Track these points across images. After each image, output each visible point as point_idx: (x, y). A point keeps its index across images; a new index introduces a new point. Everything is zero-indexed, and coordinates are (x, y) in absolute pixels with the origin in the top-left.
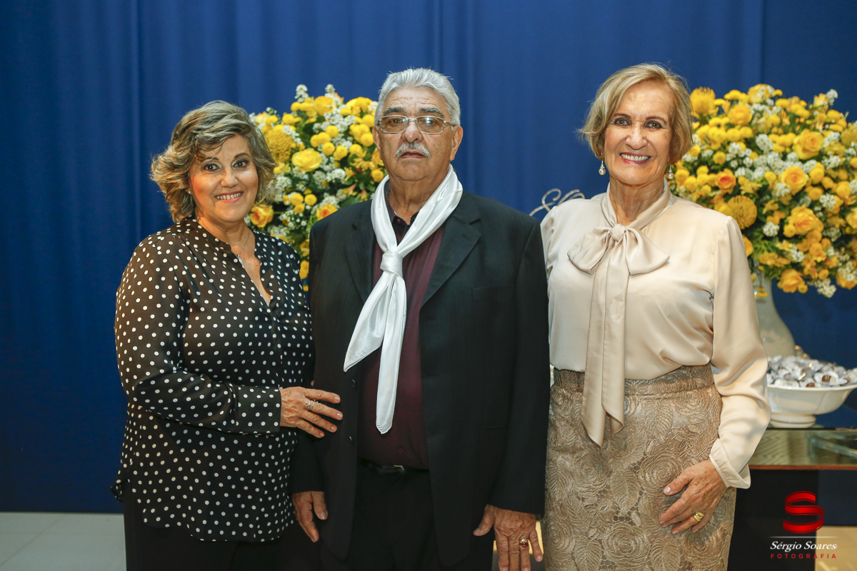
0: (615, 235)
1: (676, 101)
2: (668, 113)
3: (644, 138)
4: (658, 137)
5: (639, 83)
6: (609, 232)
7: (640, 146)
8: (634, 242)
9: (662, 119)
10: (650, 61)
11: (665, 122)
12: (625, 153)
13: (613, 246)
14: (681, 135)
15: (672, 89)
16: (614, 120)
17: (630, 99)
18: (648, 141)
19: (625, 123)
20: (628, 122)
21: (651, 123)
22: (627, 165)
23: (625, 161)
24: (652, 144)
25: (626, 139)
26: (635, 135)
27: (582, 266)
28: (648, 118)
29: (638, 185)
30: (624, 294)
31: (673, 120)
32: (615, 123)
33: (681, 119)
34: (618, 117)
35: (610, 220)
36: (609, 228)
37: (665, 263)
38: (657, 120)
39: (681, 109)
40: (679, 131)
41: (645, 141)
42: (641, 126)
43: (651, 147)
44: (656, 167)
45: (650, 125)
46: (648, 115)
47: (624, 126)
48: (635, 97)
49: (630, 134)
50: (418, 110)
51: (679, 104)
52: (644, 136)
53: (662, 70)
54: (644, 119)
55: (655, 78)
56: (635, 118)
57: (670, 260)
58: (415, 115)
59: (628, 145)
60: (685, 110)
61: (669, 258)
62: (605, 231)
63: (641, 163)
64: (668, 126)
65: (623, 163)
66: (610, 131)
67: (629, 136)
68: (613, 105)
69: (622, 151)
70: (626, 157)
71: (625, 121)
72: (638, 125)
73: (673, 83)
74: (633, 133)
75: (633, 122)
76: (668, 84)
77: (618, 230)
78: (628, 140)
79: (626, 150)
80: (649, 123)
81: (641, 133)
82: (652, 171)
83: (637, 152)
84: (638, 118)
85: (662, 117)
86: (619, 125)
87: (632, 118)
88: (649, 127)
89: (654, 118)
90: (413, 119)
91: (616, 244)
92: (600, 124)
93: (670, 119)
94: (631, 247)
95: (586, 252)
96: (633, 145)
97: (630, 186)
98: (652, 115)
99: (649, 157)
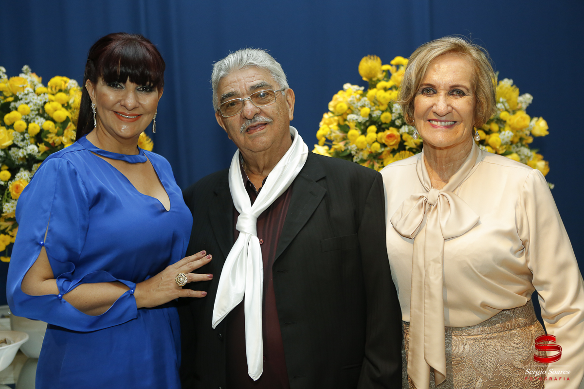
0: (430, 201)
1: (478, 71)
2: (470, 81)
3: (448, 105)
4: (462, 104)
5: (442, 55)
6: (425, 198)
7: (445, 113)
8: (447, 205)
9: (464, 87)
10: (452, 34)
11: (467, 90)
12: (433, 120)
13: (430, 210)
14: (483, 101)
15: (473, 59)
16: (421, 90)
17: (435, 70)
18: (453, 108)
19: (432, 92)
20: (433, 91)
21: (455, 91)
22: (435, 129)
23: (434, 126)
24: (456, 110)
25: (432, 106)
26: (440, 103)
27: (404, 232)
28: (452, 87)
29: (446, 148)
30: (440, 257)
31: (475, 88)
32: (422, 93)
33: (484, 87)
34: (424, 87)
35: (426, 185)
36: (424, 195)
37: (477, 224)
38: (460, 88)
39: (482, 76)
40: (482, 97)
41: (450, 108)
42: (446, 94)
43: (456, 113)
44: (462, 130)
45: (455, 93)
46: (451, 84)
47: (431, 95)
48: (439, 67)
49: (436, 102)
50: (248, 89)
51: (481, 72)
52: (449, 103)
53: (463, 42)
54: (448, 88)
55: (456, 50)
56: (439, 87)
57: (480, 220)
58: (248, 94)
59: (435, 113)
60: (486, 78)
61: (479, 218)
62: (422, 197)
63: (448, 127)
64: (471, 93)
65: (431, 128)
66: (418, 100)
67: (434, 104)
68: (419, 76)
69: (430, 118)
70: (434, 123)
71: (431, 90)
72: (442, 93)
73: (474, 54)
74: (438, 101)
75: (438, 91)
76: (470, 54)
77: (433, 195)
78: (434, 108)
79: (434, 117)
80: (453, 91)
81: (445, 101)
82: (459, 134)
83: (443, 118)
84: (442, 87)
85: (464, 85)
86: (426, 95)
87: (437, 87)
88: (453, 95)
89: (458, 86)
90: (247, 98)
91: (433, 207)
92: (409, 94)
93: (473, 86)
94: (445, 211)
95: (406, 219)
96: (438, 112)
97: (440, 149)
98: (454, 83)
99: (455, 122)
